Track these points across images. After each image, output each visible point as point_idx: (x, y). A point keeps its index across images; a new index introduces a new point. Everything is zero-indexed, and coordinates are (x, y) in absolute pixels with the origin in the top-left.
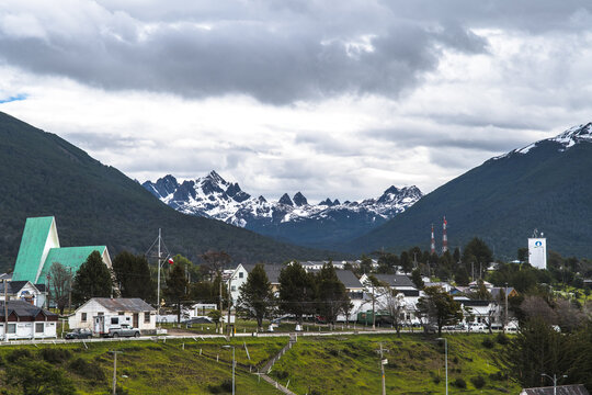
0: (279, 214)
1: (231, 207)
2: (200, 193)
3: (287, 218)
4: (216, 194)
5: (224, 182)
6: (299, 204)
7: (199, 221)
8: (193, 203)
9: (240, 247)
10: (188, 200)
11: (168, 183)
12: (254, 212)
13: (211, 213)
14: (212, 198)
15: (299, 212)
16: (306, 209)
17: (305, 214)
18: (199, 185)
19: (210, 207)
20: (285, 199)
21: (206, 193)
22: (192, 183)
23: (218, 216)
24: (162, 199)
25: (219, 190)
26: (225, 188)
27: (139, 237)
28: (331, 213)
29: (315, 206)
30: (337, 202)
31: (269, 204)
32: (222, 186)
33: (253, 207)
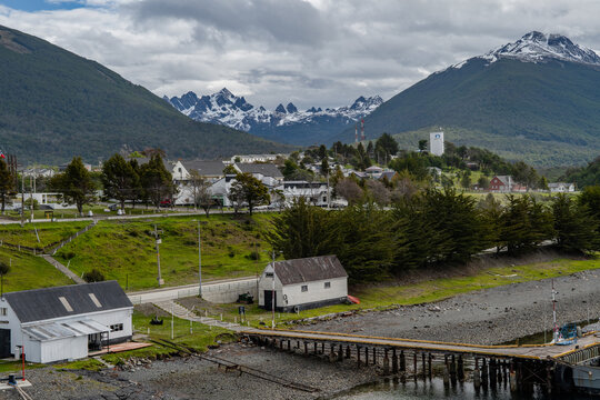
0: (275, 120)
1: (239, 115)
2: (215, 106)
3: (282, 122)
4: (227, 106)
5: (233, 96)
6: (291, 112)
7: (213, 126)
8: (210, 113)
9: (237, 145)
10: (205, 110)
11: (190, 98)
12: (257, 119)
13: (223, 120)
14: (224, 109)
15: (290, 118)
16: (296, 115)
17: (295, 119)
18: (214, 99)
19: (223, 116)
20: (280, 109)
21: (219, 105)
22: (209, 97)
23: (229, 122)
24: (183, 112)
25: (230, 102)
26: (234, 101)
27: (157, 139)
28: (315, 118)
29: (303, 113)
30: (320, 110)
31: (268, 112)
32: (231, 100)
33: (256, 114)
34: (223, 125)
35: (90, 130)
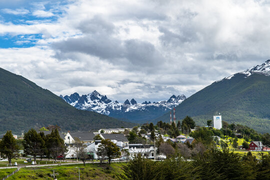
0: (124, 108)
1: (103, 106)
2: (90, 101)
3: (128, 110)
4: (96, 101)
5: (100, 95)
6: (133, 104)
7: (88, 112)
8: (86, 105)
10: (84, 103)
11: (75, 96)
12: (113, 108)
13: (94, 109)
14: (95, 102)
15: (133, 107)
16: (136, 106)
17: (136, 108)
18: (89, 96)
19: (94, 106)
20: (127, 102)
21: (92, 100)
22: (86, 96)
23: (98, 110)
24: (71, 104)
25: (98, 99)
26: (100, 98)
27: (56, 120)
28: (147, 107)
29: (140, 105)
30: (150, 103)
31: (120, 104)
32: (99, 97)
33: (113, 106)
34: (94, 112)
35: (17, 115)
